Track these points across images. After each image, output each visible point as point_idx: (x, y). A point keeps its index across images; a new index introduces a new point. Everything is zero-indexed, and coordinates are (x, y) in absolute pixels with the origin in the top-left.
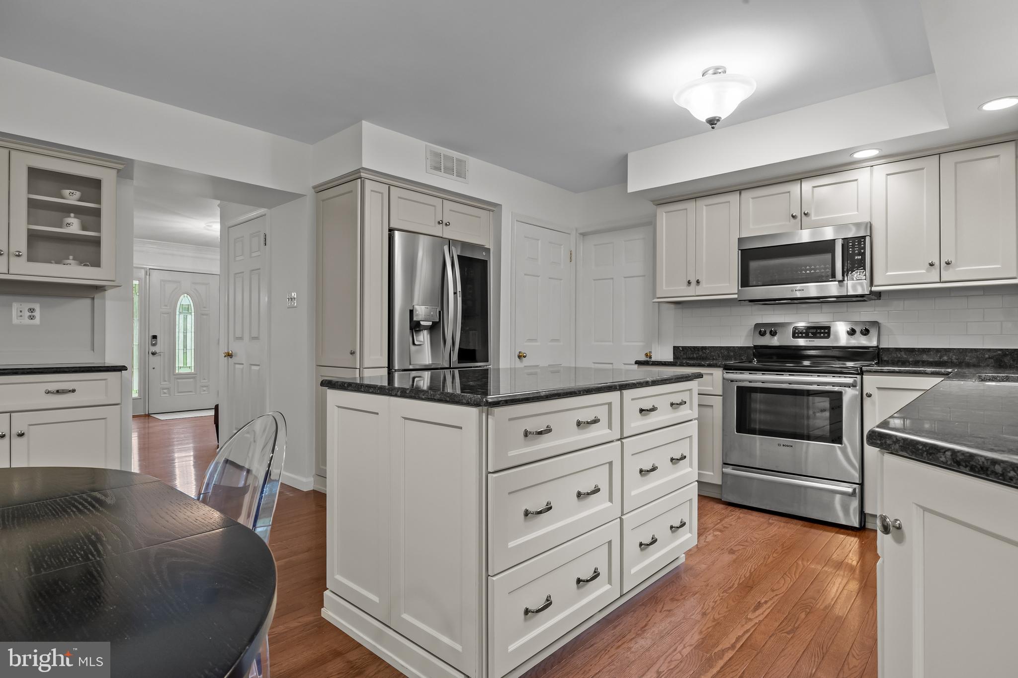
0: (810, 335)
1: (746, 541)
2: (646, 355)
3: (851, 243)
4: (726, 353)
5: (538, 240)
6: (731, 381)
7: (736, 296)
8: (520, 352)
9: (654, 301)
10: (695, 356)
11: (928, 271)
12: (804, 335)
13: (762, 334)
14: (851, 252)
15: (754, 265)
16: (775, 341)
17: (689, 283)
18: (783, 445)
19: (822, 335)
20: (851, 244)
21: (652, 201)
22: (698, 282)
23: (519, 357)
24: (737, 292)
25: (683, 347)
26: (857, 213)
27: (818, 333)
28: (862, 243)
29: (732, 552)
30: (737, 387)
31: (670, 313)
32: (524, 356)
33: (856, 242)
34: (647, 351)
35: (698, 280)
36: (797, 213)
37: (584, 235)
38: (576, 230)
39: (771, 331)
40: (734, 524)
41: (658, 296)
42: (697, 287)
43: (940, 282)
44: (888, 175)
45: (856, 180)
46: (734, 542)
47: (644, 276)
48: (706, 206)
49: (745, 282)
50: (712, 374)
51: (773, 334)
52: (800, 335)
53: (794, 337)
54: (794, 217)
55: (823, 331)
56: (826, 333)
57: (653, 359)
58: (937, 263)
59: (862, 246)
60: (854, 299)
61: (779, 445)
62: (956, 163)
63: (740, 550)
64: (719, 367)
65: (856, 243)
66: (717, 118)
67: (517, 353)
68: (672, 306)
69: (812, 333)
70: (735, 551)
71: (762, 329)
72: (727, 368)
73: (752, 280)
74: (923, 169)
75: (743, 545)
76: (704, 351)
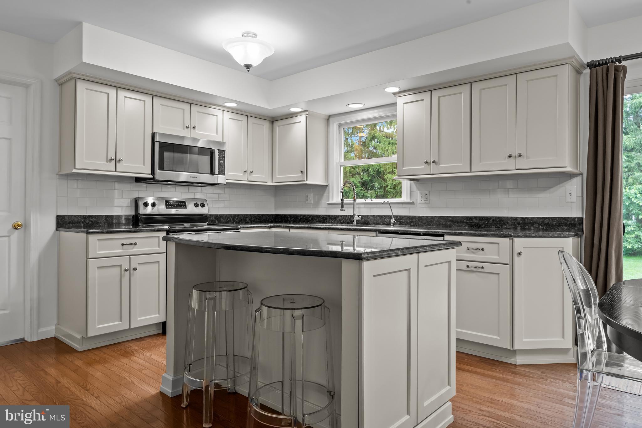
0: (176, 206)
11: (244, 174)
12: (172, 206)
13: (146, 205)
27: (180, 205)
39: (153, 203)
51: (154, 205)
52: (170, 206)
53: (167, 208)
55: (183, 204)
56: (185, 205)
59: (224, 155)
76: (91, 219)
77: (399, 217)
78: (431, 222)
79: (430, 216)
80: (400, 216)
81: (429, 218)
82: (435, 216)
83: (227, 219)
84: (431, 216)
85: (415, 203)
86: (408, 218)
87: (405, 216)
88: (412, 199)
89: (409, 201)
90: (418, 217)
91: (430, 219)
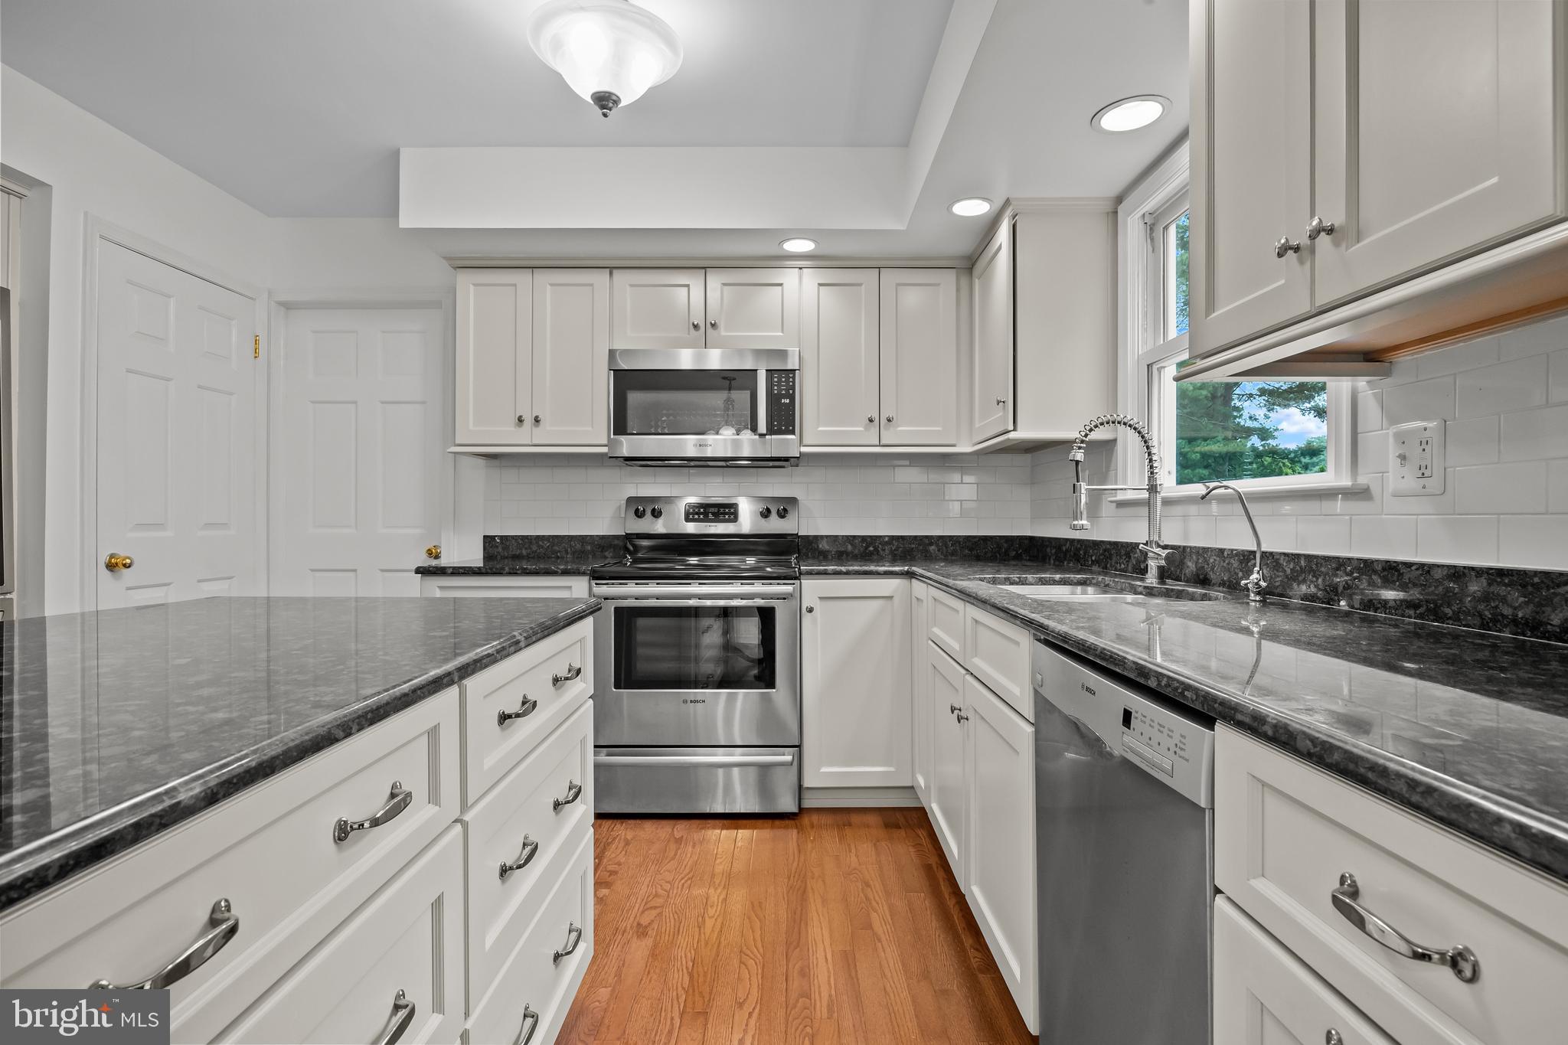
0: (711, 516)
1: (657, 895)
2: (429, 553)
3: (776, 377)
4: (578, 546)
5: (169, 297)
6: (605, 599)
7: (605, 450)
8: (112, 556)
9: (449, 450)
10: (524, 552)
11: (867, 428)
12: (701, 516)
13: (639, 514)
14: (776, 392)
15: (634, 398)
16: (660, 527)
17: (520, 420)
18: (691, 701)
19: (727, 517)
20: (776, 380)
21: (446, 258)
22: (537, 420)
23: (111, 567)
24: (605, 442)
25: (501, 537)
26: (781, 334)
27: (722, 514)
28: (791, 380)
29: (642, 931)
30: (615, 608)
31: (476, 474)
32: (125, 565)
33: (783, 377)
34: (430, 546)
35: (537, 417)
36: (698, 319)
37: (288, 306)
38: (270, 293)
39: (654, 510)
40: (623, 860)
41: (457, 442)
42: (534, 428)
43: (880, 446)
44: (820, 285)
45: (781, 285)
46: (637, 905)
47: (424, 403)
48: (551, 285)
49: (620, 426)
50: (570, 587)
51: (657, 514)
52: (696, 517)
53: (687, 520)
54: (696, 327)
55: (726, 511)
56: (732, 513)
57: (444, 562)
58: (875, 416)
59: (791, 384)
60: (771, 464)
61: (685, 702)
62: (898, 285)
63: (653, 921)
64: (584, 574)
65: (783, 380)
66: (614, 98)
67: (103, 558)
68: (481, 462)
69: (713, 514)
70: (646, 927)
71: (641, 507)
72: (597, 576)
73: (632, 423)
74: (860, 285)
75: (655, 908)
76: (541, 543)
77: (1303, 563)
78: (1448, 597)
79: (1442, 566)
80: (1309, 558)
81: (1438, 574)
82: (1473, 569)
83: (866, 548)
84: (1449, 567)
85: (1375, 490)
86: (1338, 569)
87: (1327, 559)
88: (1360, 470)
89: (1346, 482)
90: (1384, 569)
91: (1439, 582)
